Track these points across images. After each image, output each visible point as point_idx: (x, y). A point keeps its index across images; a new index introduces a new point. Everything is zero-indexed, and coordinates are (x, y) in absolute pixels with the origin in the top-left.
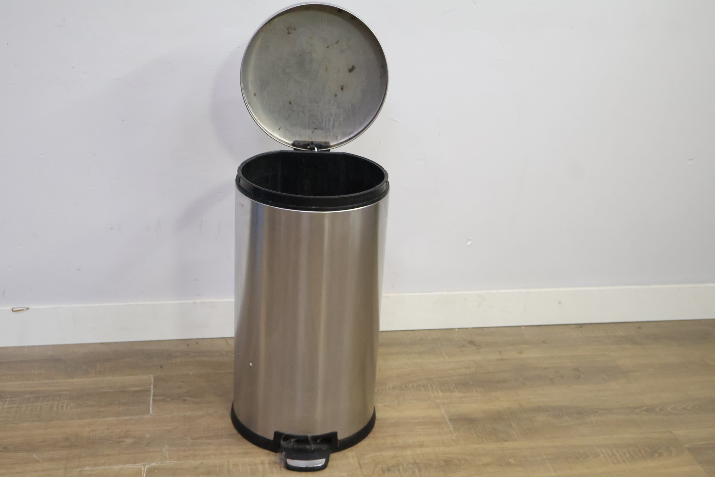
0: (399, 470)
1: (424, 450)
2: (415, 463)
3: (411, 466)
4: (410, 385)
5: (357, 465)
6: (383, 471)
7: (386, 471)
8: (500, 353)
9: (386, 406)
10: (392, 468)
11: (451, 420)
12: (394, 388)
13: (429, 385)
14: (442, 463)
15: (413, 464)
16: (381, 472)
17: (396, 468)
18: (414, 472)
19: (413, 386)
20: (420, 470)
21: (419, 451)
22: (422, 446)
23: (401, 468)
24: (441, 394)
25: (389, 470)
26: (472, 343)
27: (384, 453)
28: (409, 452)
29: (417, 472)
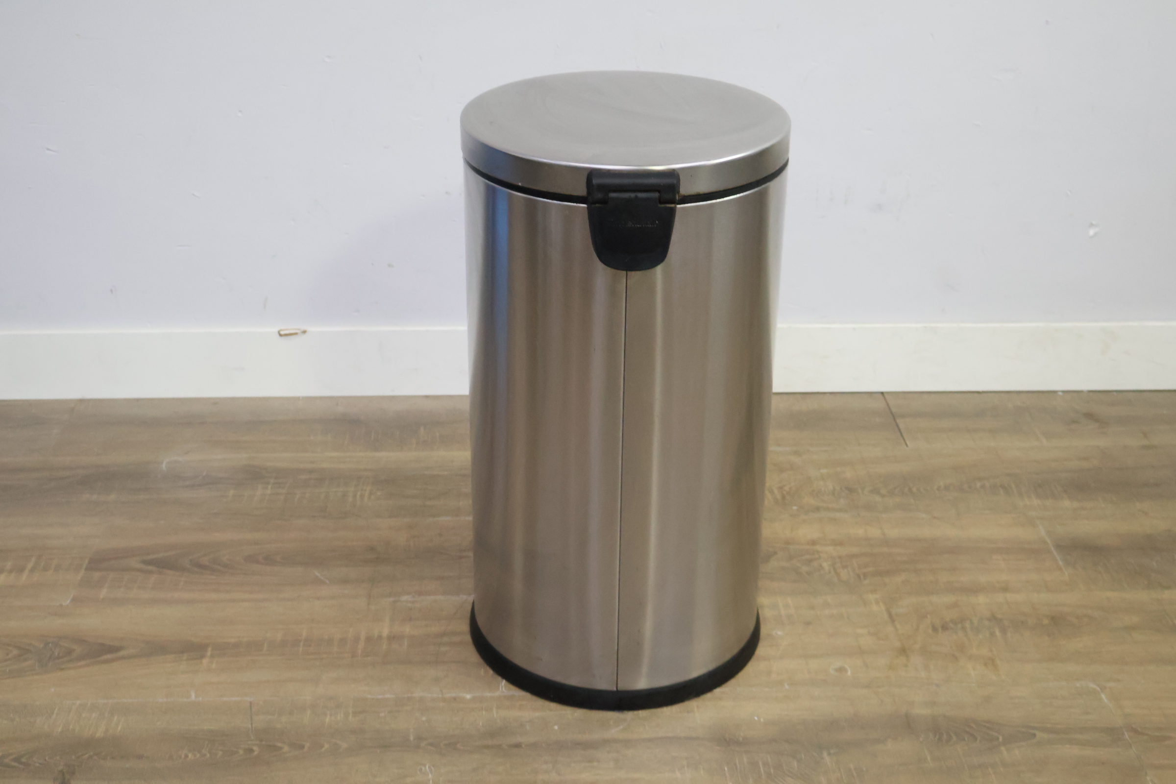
0: (964, 629)
1: (1010, 597)
2: (993, 618)
3: (987, 623)
4: (978, 485)
5: (886, 616)
6: (935, 629)
7: (940, 630)
8: (1145, 435)
9: (935, 518)
10: (951, 625)
11: (1059, 547)
12: (947, 488)
13: (1013, 486)
14: (1046, 621)
15: (989, 620)
16: (930, 631)
17: (959, 626)
18: (992, 634)
19: (983, 487)
20: (1004, 631)
21: (1000, 598)
22: (1005, 589)
23: (967, 625)
24: (1036, 502)
25: (945, 628)
26: (1090, 416)
27: (935, 599)
28: (981, 599)
29: (998, 633)
